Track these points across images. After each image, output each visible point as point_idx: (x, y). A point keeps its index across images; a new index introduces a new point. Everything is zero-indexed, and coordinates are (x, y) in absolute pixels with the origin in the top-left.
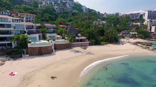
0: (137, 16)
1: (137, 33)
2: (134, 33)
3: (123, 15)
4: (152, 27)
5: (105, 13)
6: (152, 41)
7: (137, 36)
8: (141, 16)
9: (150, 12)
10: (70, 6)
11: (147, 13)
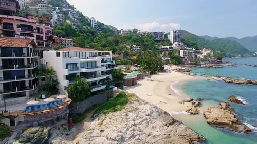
0: (161, 36)
1: (169, 59)
2: (166, 58)
3: (144, 33)
4: (181, 51)
5: (122, 29)
6: (185, 67)
7: (170, 61)
8: (166, 36)
9: (175, 32)
10: (74, 18)
11: (172, 33)
